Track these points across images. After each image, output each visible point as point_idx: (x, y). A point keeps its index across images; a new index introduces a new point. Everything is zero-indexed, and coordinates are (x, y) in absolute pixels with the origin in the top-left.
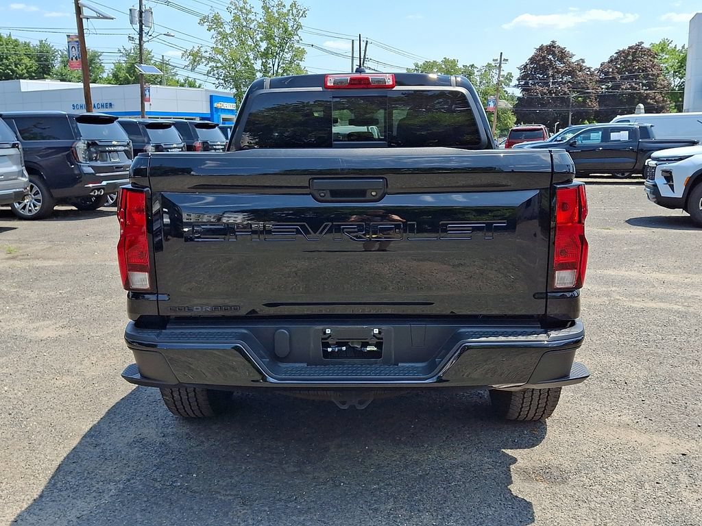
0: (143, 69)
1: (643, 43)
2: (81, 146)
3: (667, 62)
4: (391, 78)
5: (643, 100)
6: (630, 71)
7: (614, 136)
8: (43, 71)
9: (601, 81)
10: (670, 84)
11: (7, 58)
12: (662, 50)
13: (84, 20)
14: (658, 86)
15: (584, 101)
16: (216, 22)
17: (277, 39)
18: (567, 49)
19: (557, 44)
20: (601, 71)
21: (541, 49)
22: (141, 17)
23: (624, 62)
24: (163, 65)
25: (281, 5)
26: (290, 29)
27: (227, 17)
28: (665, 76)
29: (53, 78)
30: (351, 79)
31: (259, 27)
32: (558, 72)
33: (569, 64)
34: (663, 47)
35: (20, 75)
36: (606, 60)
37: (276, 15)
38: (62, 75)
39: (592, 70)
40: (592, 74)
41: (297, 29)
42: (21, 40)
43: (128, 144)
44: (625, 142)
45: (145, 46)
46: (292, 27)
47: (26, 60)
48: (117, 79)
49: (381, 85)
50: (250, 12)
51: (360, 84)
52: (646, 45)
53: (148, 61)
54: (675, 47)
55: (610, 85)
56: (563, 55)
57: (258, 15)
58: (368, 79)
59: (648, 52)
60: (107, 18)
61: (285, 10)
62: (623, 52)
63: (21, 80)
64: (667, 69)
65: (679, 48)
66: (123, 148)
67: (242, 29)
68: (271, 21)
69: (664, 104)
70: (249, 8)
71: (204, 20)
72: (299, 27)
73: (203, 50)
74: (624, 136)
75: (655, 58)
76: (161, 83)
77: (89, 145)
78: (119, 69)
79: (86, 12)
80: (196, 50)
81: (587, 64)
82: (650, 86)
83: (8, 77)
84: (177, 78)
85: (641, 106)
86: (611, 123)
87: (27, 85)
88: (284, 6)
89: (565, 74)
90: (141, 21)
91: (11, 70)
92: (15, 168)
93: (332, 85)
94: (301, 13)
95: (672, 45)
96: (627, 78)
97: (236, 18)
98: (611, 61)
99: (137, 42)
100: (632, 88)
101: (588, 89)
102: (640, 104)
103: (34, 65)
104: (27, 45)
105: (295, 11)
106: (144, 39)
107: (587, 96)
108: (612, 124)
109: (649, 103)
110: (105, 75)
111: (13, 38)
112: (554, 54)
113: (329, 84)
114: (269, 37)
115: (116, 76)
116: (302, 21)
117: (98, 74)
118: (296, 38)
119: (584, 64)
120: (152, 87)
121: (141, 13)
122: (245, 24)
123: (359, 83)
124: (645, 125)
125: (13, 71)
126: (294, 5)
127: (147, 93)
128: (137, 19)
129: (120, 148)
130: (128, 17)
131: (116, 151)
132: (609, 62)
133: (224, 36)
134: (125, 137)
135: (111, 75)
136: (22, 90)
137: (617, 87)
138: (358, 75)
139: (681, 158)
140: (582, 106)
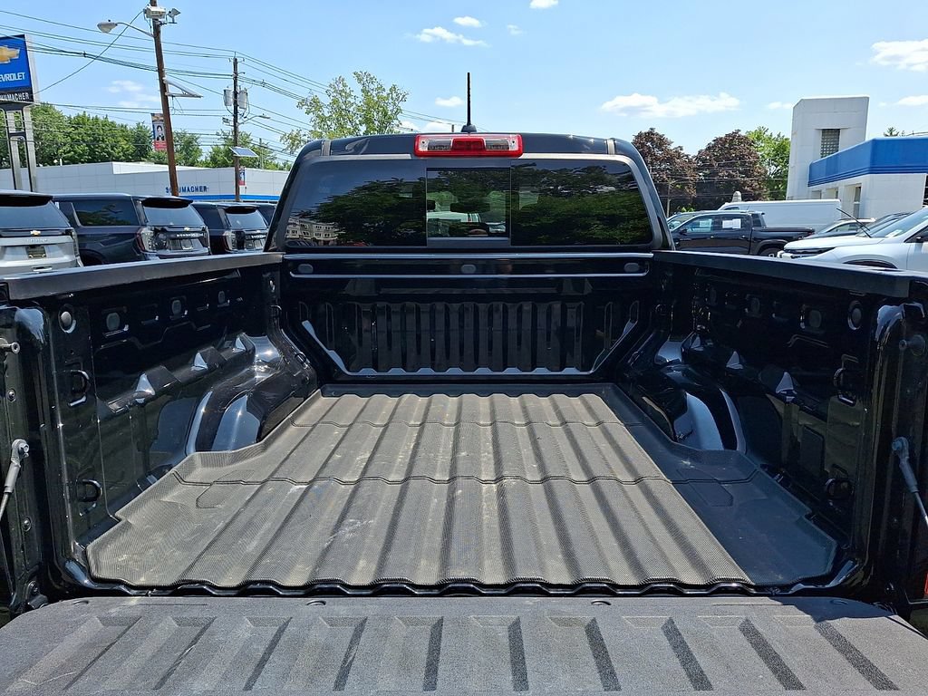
0: (239, 152)
1: (739, 131)
2: (146, 232)
3: (763, 150)
4: (516, 141)
5: (740, 187)
6: (728, 159)
7: (726, 224)
8: (140, 154)
9: (699, 169)
10: (766, 172)
11: (103, 141)
12: (758, 138)
13: (170, 98)
14: (755, 174)
15: (682, 188)
16: (315, 105)
17: (376, 123)
18: (666, 136)
19: (656, 131)
20: (698, 158)
21: (640, 136)
22: (236, 99)
23: (721, 149)
24: (262, 149)
25: (381, 88)
26: (389, 113)
27: (325, 100)
28: (761, 164)
29: (149, 161)
30: (456, 142)
31: (359, 110)
32: (657, 159)
33: (668, 151)
34: (759, 135)
35: (116, 157)
36: (704, 147)
37: (376, 98)
38: (159, 158)
39: (690, 157)
40: (690, 162)
41: (396, 113)
42: (118, 122)
43: (204, 230)
44: (739, 230)
45: (241, 128)
46: (392, 111)
47: (123, 143)
48: (215, 162)
49: (501, 151)
50: (350, 95)
51: (469, 149)
52: (743, 133)
53: (245, 144)
54: (771, 136)
55: (707, 172)
56: (661, 142)
57: (358, 97)
58: (480, 142)
59: (743, 140)
60: (193, 96)
61: (385, 94)
62: (721, 139)
63: (114, 163)
64: (763, 157)
65: (775, 136)
66: (197, 235)
67: (341, 113)
68: (370, 105)
69: (759, 192)
70: (348, 91)
71: (302, 103)
72: (399, 111)
73: (302, 133)
74: (736, 224)
75: (751, 145)
76: (259, 166)
77: (156, 232)
78: (217, 152)
79: (171, 89)
80: (295, 133)
81: (685, 152)
82: (747, 173)
83: (104, 160)
84: (276, 162)
85: (739, 193)
86: (719, 210)
87: (120, 168)
88: (384, 90)
89: (663, 161)
90: (235, 102)
91: (107, 152)
92: (66, 258)
93: (426, 150)
94: (401, 97)
95: (768, 133)
96: (724, 165)
97: (335, 101)
98: (709, 148)
99: (232, 123)
100: (729, 175)
101: (686, 175)
102: (738, 192)
103: (131, 148)
104: (123, 127)
105: (394, 95)
106: (239, 121)
107: (685, 183)
108: (721, 211)
109: (746, 191)
110: (202, 158)
111: (110, 120)
112: (652, 142)
113: (421, 149)
114: (368, 121)
115: (214, 159)
116: (401, 105)
117: (196, 158)
118: (396, 122)
119: (682, 152)
120: (247, 170)
121: (236, 94)
122: (344, 107)
123: (468, 146)
124: (756, 212)
125: (108, 153)
126: (393, 88)
127: (242, 176)
128: (231, 100)
129: (193, 235)
130: (222, 98)
131: (190, 238)
132: (706, 149)
133: (323, 119)
134: (200, 223)
135: (209, 159)
136: (115, 173)
137: (716, 174)
138: (466, 136)
139: (821, 251)
140: (681, 193)
